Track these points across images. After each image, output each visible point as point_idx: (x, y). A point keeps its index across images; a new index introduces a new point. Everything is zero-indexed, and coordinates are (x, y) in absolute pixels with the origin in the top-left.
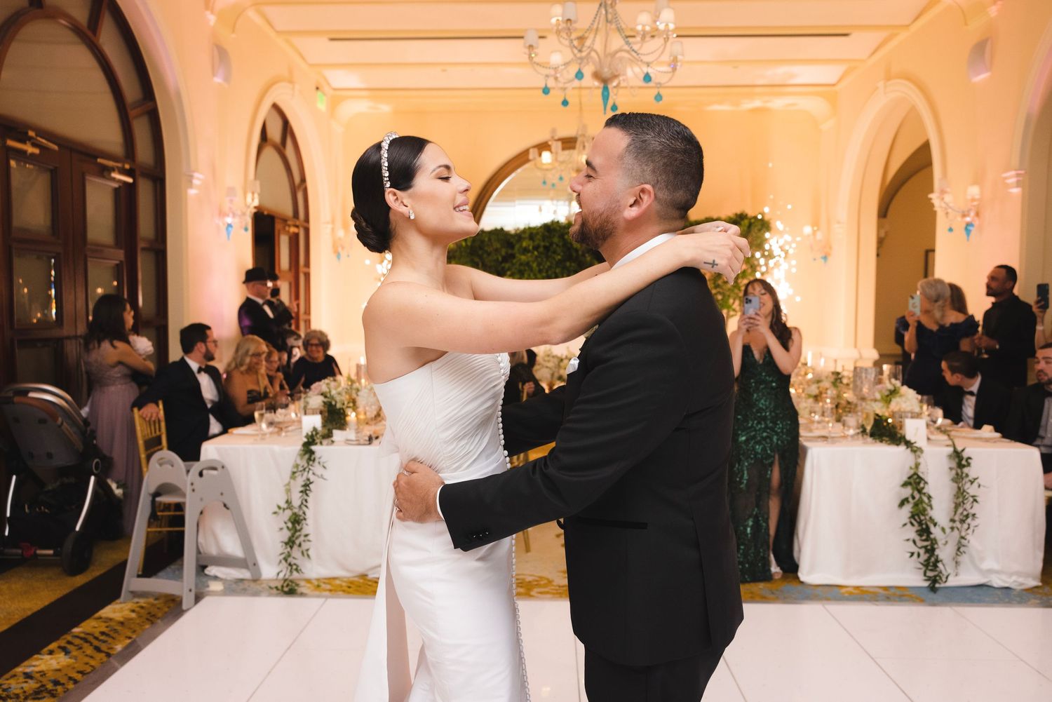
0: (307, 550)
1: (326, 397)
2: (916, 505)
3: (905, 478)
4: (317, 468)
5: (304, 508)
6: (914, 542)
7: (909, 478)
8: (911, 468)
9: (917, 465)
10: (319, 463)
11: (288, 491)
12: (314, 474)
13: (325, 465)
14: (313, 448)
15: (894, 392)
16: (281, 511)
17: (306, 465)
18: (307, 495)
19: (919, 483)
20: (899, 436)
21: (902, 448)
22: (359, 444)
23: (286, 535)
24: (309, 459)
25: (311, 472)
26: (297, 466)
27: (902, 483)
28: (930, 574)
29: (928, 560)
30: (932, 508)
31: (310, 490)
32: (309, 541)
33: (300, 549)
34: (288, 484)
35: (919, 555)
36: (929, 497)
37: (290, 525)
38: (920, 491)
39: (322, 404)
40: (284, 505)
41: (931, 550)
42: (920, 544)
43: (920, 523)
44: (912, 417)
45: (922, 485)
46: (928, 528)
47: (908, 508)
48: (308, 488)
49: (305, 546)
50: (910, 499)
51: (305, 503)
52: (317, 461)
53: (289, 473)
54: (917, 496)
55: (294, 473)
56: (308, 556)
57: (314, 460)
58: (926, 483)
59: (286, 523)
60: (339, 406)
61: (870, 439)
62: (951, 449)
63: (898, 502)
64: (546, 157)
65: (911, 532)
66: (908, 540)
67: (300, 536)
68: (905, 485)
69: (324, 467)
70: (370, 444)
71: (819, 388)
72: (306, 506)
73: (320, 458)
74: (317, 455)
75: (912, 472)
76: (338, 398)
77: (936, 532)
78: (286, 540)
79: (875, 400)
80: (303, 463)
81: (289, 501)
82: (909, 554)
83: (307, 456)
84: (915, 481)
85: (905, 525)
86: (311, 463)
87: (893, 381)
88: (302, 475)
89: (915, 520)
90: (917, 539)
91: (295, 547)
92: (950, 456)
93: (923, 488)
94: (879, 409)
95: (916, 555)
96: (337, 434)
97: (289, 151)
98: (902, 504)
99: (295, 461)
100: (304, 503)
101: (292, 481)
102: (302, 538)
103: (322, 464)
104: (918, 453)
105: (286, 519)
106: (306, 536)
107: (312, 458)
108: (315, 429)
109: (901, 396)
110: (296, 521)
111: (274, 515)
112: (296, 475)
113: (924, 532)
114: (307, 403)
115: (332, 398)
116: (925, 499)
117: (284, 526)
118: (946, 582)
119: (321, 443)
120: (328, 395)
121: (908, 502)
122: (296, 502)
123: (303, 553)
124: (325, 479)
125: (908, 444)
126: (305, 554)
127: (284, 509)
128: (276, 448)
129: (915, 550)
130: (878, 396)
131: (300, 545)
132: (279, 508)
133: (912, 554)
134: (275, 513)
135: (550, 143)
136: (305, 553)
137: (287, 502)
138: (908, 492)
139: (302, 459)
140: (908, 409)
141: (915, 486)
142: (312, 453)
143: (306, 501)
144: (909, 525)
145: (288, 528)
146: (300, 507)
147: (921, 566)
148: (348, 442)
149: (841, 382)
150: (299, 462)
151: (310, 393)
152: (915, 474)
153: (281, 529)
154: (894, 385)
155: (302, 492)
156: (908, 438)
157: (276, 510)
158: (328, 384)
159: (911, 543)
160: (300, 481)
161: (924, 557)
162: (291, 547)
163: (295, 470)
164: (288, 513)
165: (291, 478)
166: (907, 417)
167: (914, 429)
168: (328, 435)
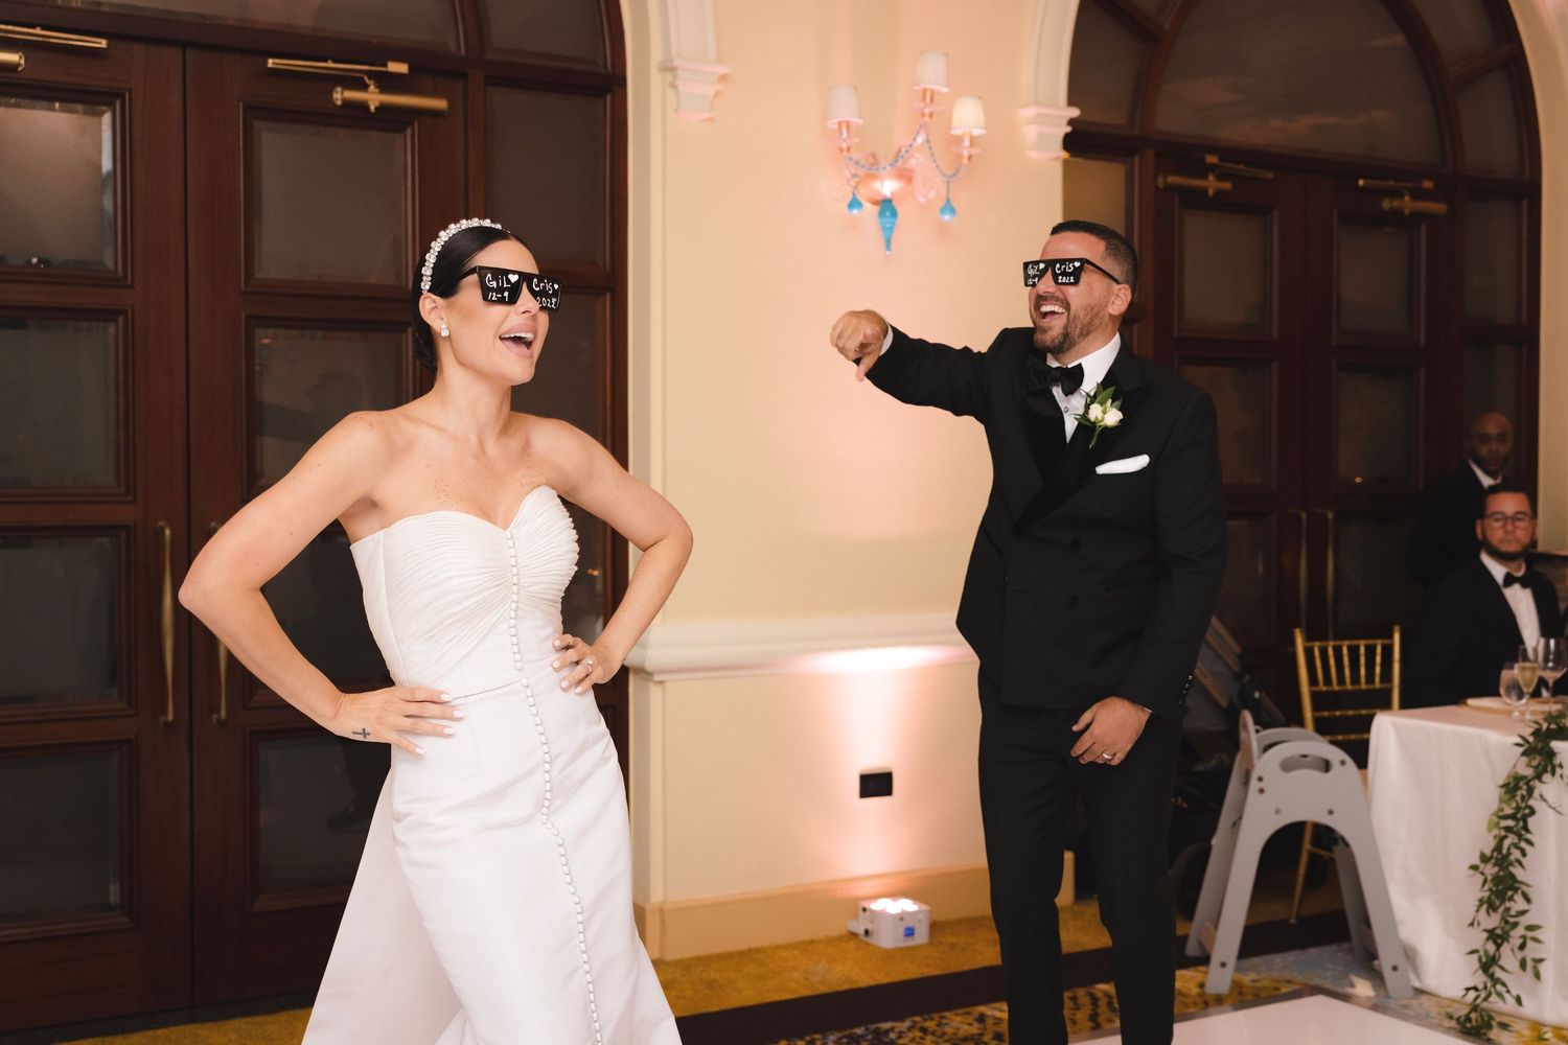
0: (1536, 961)
4: (1549, 788)
5: (1515, 866)
10: (1561, 776)
12: (1541, 797)
14: (1556, 745)
16: (1486, 866)
18: (1524, 839)
24: (1540, 766)
26: (1517, 776)
32: (1540, 942)
33: (1521, 956)
40: (1490, 853)
49: (1532, 951)
51: (1516, 854)
52: (1558, 770)
53: (1501, 791)
55: (1509, 791)
56: (1537, 976)
57: (1551, 771)
67: (1516, 925)
72: (1521, 863)
74: (1557, 761)
78: (1487, 929)
80: (1527, 771)
83: (1537, 760)
86: (1544, 773)
91: (1506, 948)
99: (1515, 766)
102: (1519, 931)
106: (1530, 928)
111: (1472, 872)
123: (1523, 965)
124: (1560, 815)
126: (1532, 967)
127: (1490, 861)
131: (1522, 947)
132: (1482, 858)
134: (1474, 868)
136: (1530, 964)
139: (1525, 761)
142: (1551, 754)
143: (1524, 854)
150: (1520, 767)
157: (1478, 861)
162: (1498, 946)
163: (1512, 785)
165: (1504, 799)
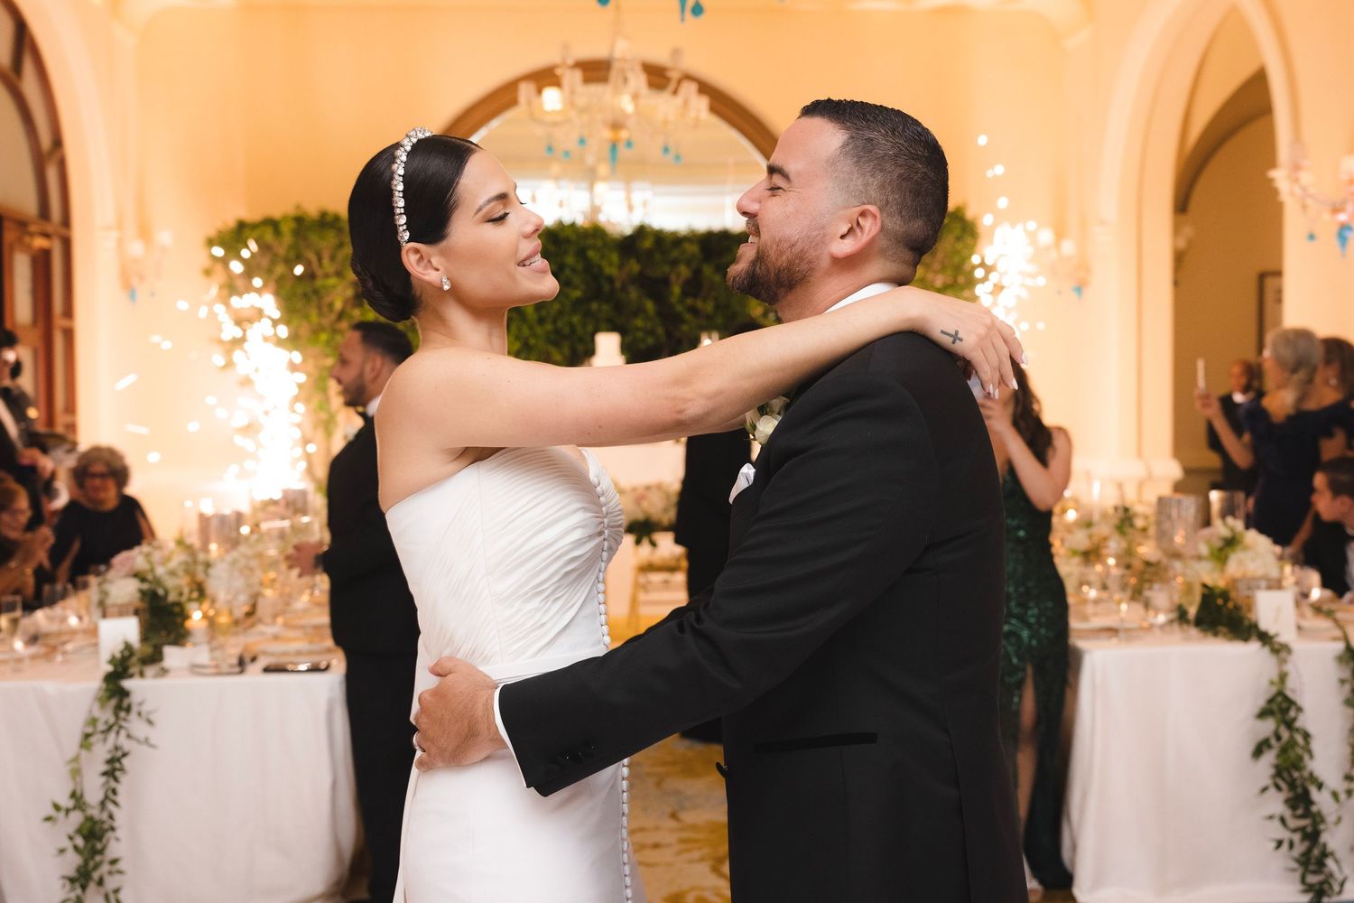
0: (117, 891)
1: (143, 580)
2: (1284, 751)
3: (1261, 702)
4: (135, 725)
5: (111, 806)
6: (1283, 820)
7: (1271, 701)
8: (1272, 683)
9: (1283, 677)
10: (139, 714)
11: (76, 773)
12: (129, 736)
13: (152, 717)
14: (127, 684)
15: (1231, 543)
16: (62, 814)
17: (112, 720)
18: (116, 780)
19: (1286, 711)
20: (1246, 623)
21: (1254, 647)
22: (219, 674)
23: (73, 861)
24: (118, 708)
25: (123, 733)
26: (93, 721)
27: (1256, 710)
28: (1312, 879)
29: (1307, 854)
30: (1311, 757)
31: (122, 770)
32: (120, 872)
33: (102, 890)
34: (76, 759)
35: (1291, 845)
36: (1306, 736)
37: (80, 842)
38: (1290, 725)
39: (138, 595)
40: (66, 802)
41: (1312, 836)
42: (1293, 823)
43: (1292, 785)
44: (1269, 588)
45: (1292, 713)
46: (1306, 793)
47: (1269, 758)
48: (117, 765)
49: (111, 883)
50: (1273, 741)
51: (110, 794)
52: (135, 709)
53: (76, 738)
54: (1285, 735)
55: (87, 736)
57: (128, 710)
58: (1300, 709)
59: (71, 838)
60: (172, 597)
61: (1194, 631)
62: (1340, 646)
63: (1250, 748)
64: (552, 99)
65: (1276, 803)
66: (1271, 817)
67: (102, 863)
68: (1263, 714)
69: (150, 722)
70: (242, 672)
71: (1090, 537)
72: (115, 803)
73: (140, 704)
74: (135, 699)
75: (1274, 690)
76: (170, 583)
77: (1321, 800)
78: (72, 873)
79: (1199, 558)
80: (107, 715)
81: (78, 793)
82: (1273, 845)
83: (113, 702)
84: (1280, 707)
85: (1264, 790)
86: (122, 714)
87: (1230, 520)
88: (105, 740)
89: (1284, 779)
90: (1287, 813)
91: (92, 886)
92: (1340, 659)
93: (1294, 720)
94: (1208, 574)
95: (1285, 846)
96: (172, 655)
97: (30, 86)
98: (1258, 751)
99: (90, 711)
100: (110, 796)
101: (84, 753)
102: (105, 868)
103: (144, 715)
104: (1283, 654)
105: (71, 830)
106: (114, 862)
107: (125, 704)
108: (128, 647)
109: (1246, 548)
110: (93, 836)
111: (48, 824)
112: (93, 739)
113: (1300, 799)
114: (105, 594)
115: (158, 581)
116: (1299, 739)
117: (67, 844)
118: (1340, 892)
119: (142, 674)
120: (150, 577)
121: (1270, 747)
122: (93, 794)
123: (107, 898)
124: (152, 746)
125: (1265, 638)
127: (68, 811)
128: (50, 687)
129: (1284, 834)
130: (1204, 549)
131: (101, 882)
132: (57, 807)
133: (1280, 843)
134: (48, 819)
135: (559, 72)
136: (112, 898)
137: (73, 795)
138: (1269, 726)
139: (103, 706)
140: (1260, 572)
141: (1279, 716)
142: (124, 694)
143: (114, 793)
144: (1272, 791)
145: (76, 848)
146: (103, 804)
147: (1295, 865)
148: (196, 669)
149: (1132, 525)
150: (97, 713)
151: (111, 574)
152: (1281, 693)
153: (62, 851)
154: (1232, 530)
155: (105, 774)
156: (1264, 625)
157: (51, 812)
158: (148, 555)
159: (1277, 823)
160: (101, 751)
161: (1300, 848)
162: (84, 887)
163: (89, 730)
164: (76, 818)
165: (82, 746)
166: (1259, 588)
167: (1273, 610)
168: (155, 658)
